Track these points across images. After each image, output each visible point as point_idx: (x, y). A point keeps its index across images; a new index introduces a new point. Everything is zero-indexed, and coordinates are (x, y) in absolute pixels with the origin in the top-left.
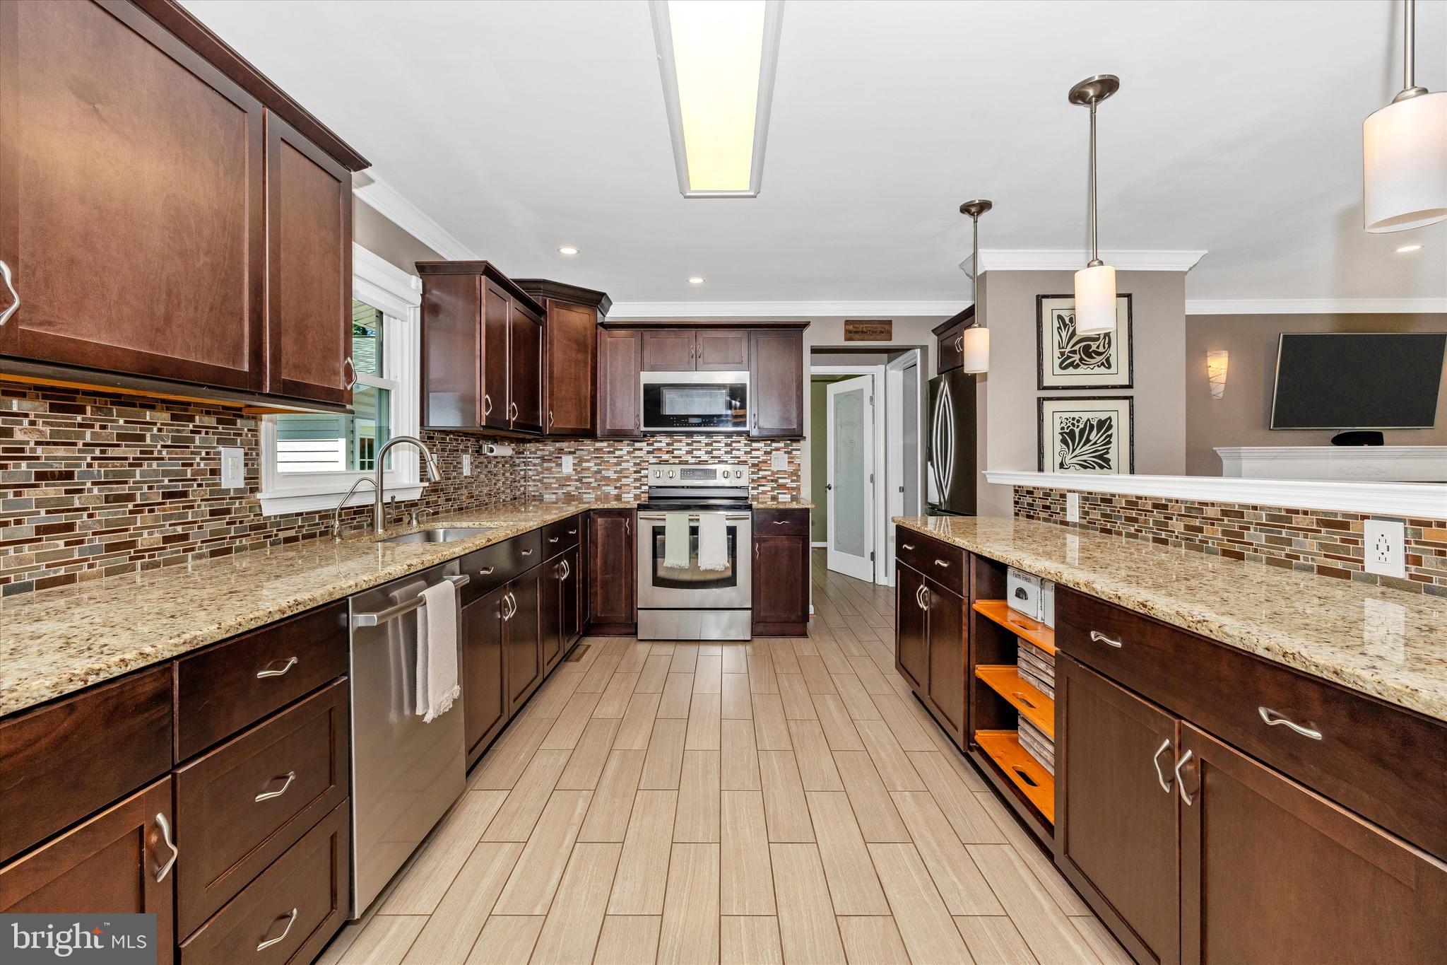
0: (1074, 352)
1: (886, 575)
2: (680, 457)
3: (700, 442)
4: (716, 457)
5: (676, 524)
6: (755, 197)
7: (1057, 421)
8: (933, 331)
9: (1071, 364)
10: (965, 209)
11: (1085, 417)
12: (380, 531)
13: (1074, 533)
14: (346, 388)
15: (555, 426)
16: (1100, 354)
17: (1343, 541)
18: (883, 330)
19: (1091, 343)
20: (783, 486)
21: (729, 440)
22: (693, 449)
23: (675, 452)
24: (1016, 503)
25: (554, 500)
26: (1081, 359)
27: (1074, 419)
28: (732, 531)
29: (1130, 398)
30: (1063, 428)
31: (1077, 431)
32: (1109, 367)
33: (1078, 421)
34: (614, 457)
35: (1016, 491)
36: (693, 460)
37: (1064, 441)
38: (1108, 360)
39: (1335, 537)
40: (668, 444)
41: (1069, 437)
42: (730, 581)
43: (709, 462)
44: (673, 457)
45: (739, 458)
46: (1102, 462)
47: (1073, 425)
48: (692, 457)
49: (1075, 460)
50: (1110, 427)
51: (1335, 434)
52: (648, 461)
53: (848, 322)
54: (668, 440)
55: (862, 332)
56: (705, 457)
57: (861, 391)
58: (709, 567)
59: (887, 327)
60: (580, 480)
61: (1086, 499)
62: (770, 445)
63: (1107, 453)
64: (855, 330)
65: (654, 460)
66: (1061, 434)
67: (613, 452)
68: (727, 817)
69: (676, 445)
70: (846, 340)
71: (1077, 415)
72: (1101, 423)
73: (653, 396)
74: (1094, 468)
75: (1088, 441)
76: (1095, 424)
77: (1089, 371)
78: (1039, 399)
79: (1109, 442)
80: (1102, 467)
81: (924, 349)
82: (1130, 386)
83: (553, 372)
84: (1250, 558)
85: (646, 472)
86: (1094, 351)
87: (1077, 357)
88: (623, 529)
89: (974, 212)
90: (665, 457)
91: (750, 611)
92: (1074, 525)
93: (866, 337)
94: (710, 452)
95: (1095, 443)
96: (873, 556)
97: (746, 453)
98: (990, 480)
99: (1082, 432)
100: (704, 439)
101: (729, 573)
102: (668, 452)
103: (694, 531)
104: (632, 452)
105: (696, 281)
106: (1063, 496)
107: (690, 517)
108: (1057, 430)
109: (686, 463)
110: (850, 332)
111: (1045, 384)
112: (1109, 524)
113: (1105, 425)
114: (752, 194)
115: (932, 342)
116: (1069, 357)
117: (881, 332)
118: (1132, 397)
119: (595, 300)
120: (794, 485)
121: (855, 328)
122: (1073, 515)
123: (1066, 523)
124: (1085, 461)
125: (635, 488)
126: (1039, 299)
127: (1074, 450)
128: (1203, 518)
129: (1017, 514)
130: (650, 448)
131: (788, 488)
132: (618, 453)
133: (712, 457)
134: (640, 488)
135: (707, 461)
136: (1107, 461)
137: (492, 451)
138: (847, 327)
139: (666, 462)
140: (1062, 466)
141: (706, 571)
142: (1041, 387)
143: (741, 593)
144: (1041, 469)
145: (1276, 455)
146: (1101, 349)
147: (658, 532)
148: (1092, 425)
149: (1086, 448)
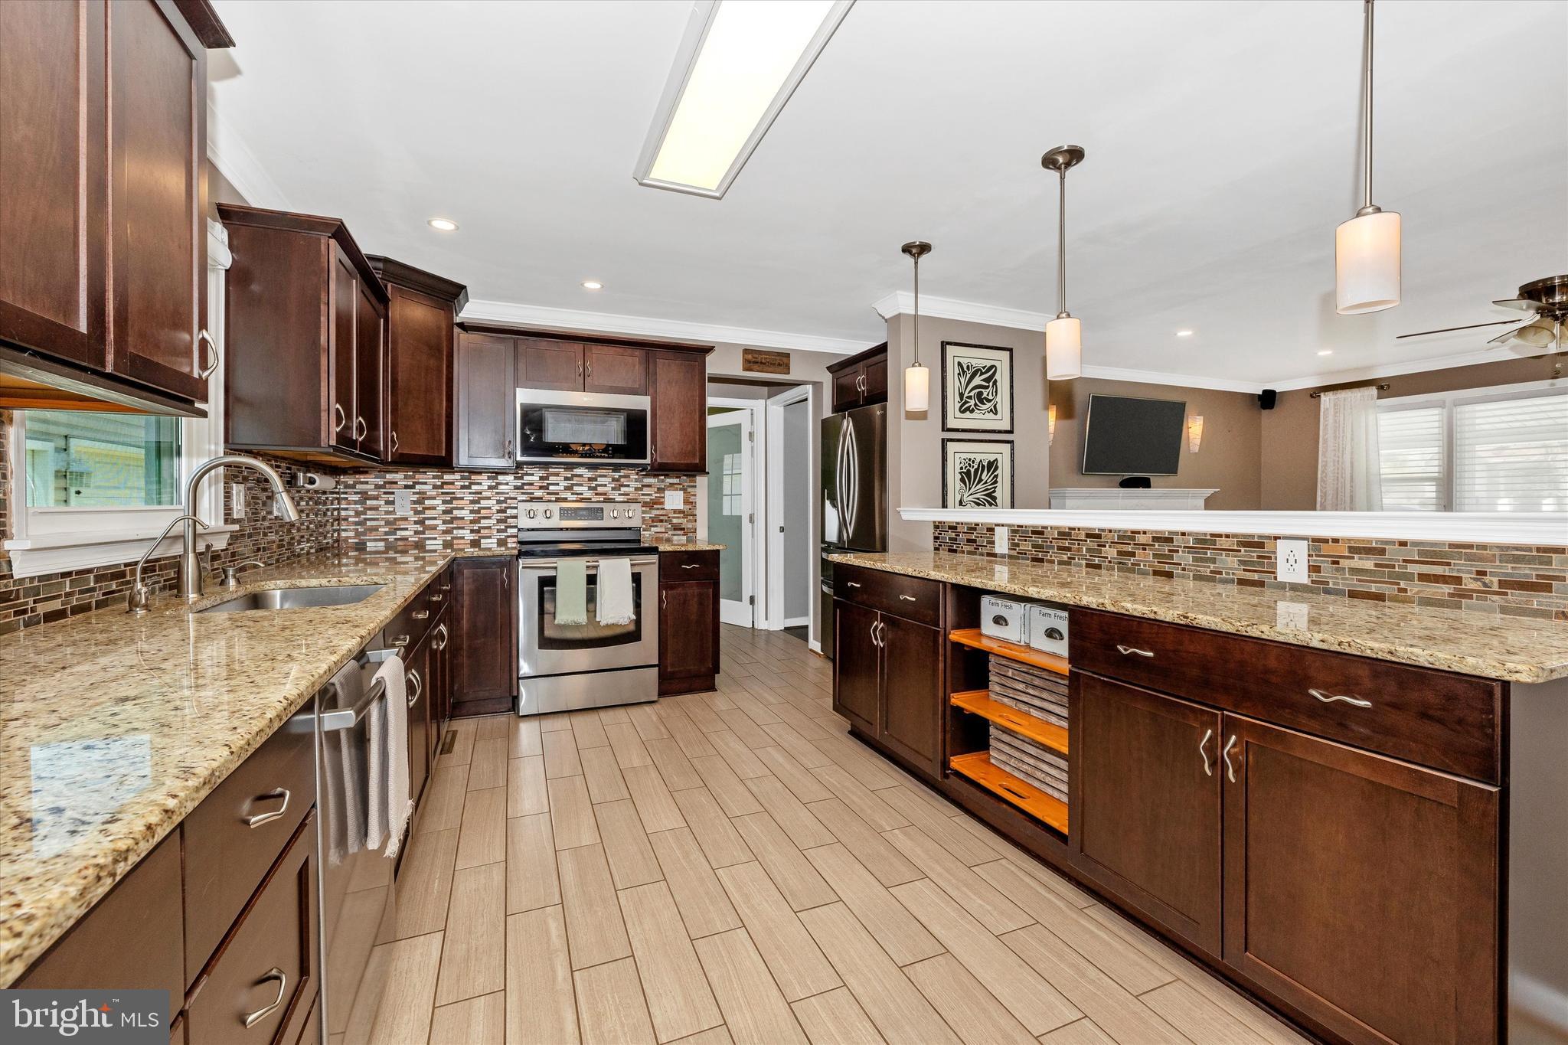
0: (970, 397)
1: (767, 619)
2: (558, 494)
3: (581, 476)
4: (601, 494)
5: (570, 572)
6: (719, 199)
7: (958, 462)
8: (828, 368)
9: (968, 409)
10: (907, 249)
11: (978, 458)
12: (193, 596)
13: (1002, 563)
14: (200, 376)
15: (399, 452)
16: (989, 401)
17: (1259, 557)
18: (781, 363)
19: (983, 390)
20: (677, 528)
21: (616, 475)
22: (573, 485)
23: (551, 488)
24: (936, 538)
25: (383, 549)
26: (976, 405)
27: (970, 460)
28: (636, 578)
29: (1011, 442)
30: (961, 468)
31: (972, 470)
32: (996, 414)
33: (973, 462)
34: (470, 493)
35: (936, 527)
36: (574, 497)
37: (962, 480)
38: (995, 406)
39: (1253, 554)
40: (541, 478)
41: (966, 477)
42: (633, 635)
43: (593, 500)
44: (548, 494)
45: (628, 495)
46: (991, 500)
47: (969, 465)
48: (572, 494)
49: (970, 498)
50: (997, 468)
51: (1120, 479)
52: (516, 499)
53: (746, 351)
54: (542, 473)
55: (761, 363)
56: (588, 494)
57: (739, 426)
58: (611, 621)
59: (785, 360)
60: (421, 522)
61: (1014, 532)
62: (663, 481)
63: (994, 492)
64: (754, 360)
65: (524, 497)
66: (960, 473)
67: (468, 487)
68: (736, 897)
69: (552, 479)
70: (745, 369)
71: (972, 456)
72: (990, 464)
73: (533, 419)
74: (985, 505)
75: (980, 480)
76: (986, 464)
77: (981, 416)
78: (943, 440)
79: (996, 482)
80: (991, 504)
81: (817, 386)
82: (1011, 432)
83: (397, 381)
84: (1178, 576)
85: (515, 511)
86: (985, 398)
87: (972, 402)
88: (499, 582)
89: (915, 254)
90: (538, 493)
91: (657, 668)
92: (1003, 556)
93: (766, 368)
94: (595, 489)
95: (986, 483)
96: (752, 600)
97: (636, 489)
98: (905, 516)
99: (976, 471)
100: (587, 473)
101: (632, 627)
102: (541, 488)
103: (592, 580)
104: (495, 487)
105: (593, 285)
106: (991, 530)
107: (588, 564)
108: (958, 470)
109: (565, 500)
110: (749, 362)
111: (948, 426)
112: (1040, 554)
113: (992, 466)
114: (717, 194)
115: (827, 379)
116: (966, 402)
117: (780, 365)
118: (1013, 441)
119: (448, 294)
120: (690, 526)
121: (755, 358)
122: (1002, 546)
123: (994, 555)
124: (978, 499)
125: (499, 531)
126: (944, 345)
127: (970, 489)
128: (1135, 544)
129: (936, 549)
130: (519, 483)
131: (683, 529)
132: (475, 488)
133: (596, 494)
134: (505, 531)
135: (590, 499)
136: (994, 498)
137: (312, 482)
138: (746, 356)
139: (539, 499)
140: (961, 503)
141: (607, 626)
142: (944, 429)
143: (648, 648)
144: (944, 506)
145: (1088, 495)
146: (990, 397)
147: (547, 583)
148: (983, 466)
149: (979, 486)
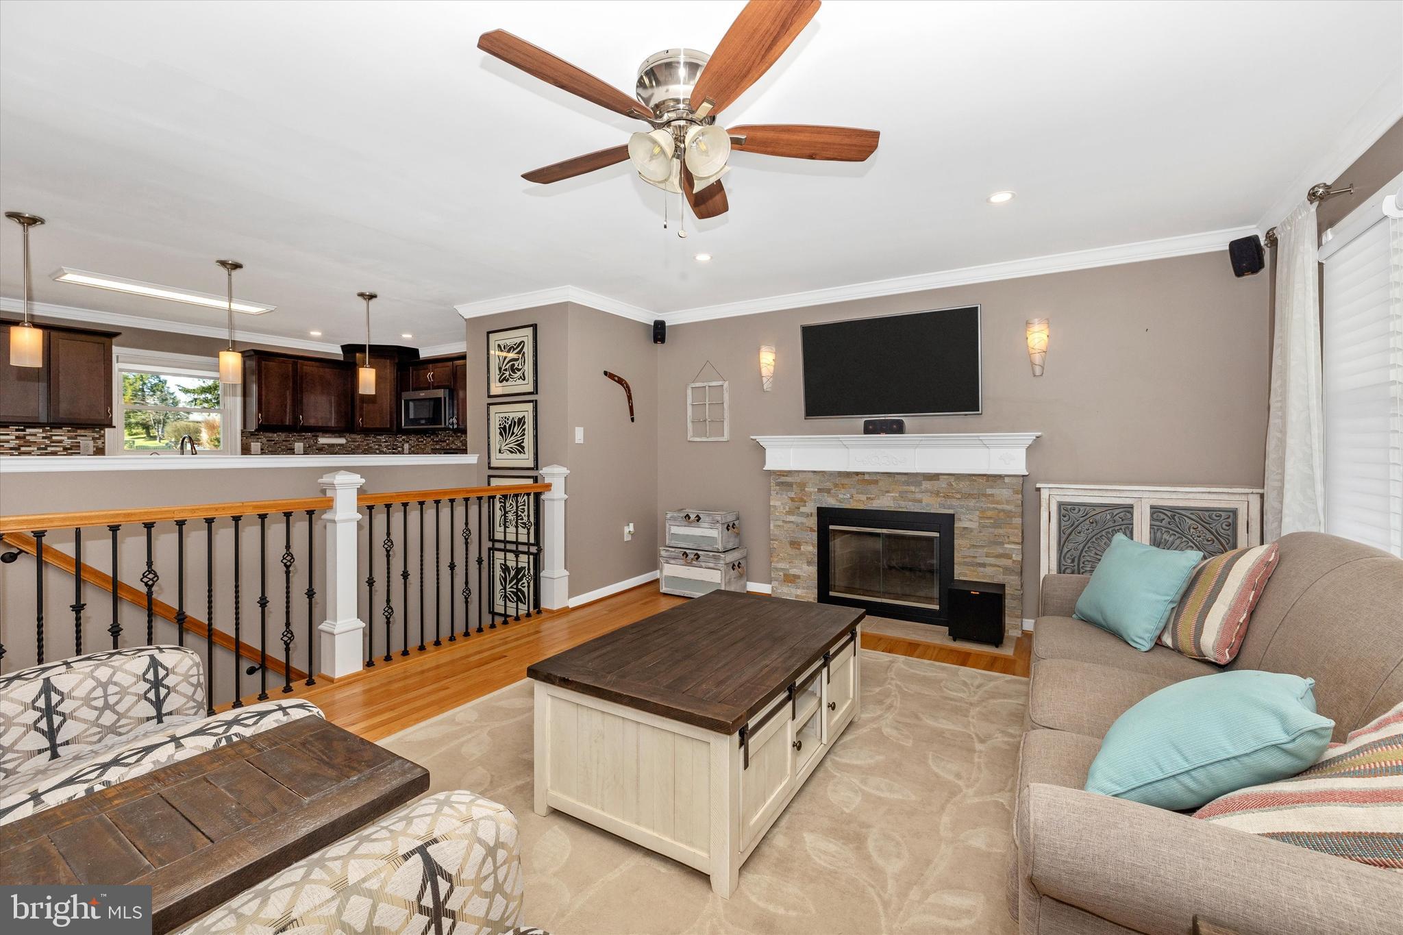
0: (506, 370)
7: (497, 420)
9: (504, 379)
11: (511, 415)
16: (519, 370)
19: (515, 362)
26: (510, 375)
27: (506, 418)
30: (500, 425)
31: (507, 426)
32: (524, 380)
33: (508, 419)
37: (501, 434)
38: (523, 374)
41: (504, 431)
46: (520, 448)
47: (505, 422)
49: (506, 447)
50: (524, 423)
63: (523, 442)
66: (499, 428)
71: (507, 415)
72: (520, 420)
74: (516, 453)
75: (513, 433)
76: (516, 421)
77: (514, 383)
78: (488, 404)
79: (524, 435)
82: (535, 393)
86: (517, 368)
87: (507, 373)
95: (517, 435)
99: (510, 427)
108: (498, 426)
111: (491, 394)
113: (521, 421)
116: (504, 374)
118: (536, 401)
124: (511, 448)
126: (488, 334)
127: (506, 440)
136: (523, 448)
140: (500, 451)
142: (489, 395)
146: (520, 367)
148: (515, 422)
149: (512, 438)
